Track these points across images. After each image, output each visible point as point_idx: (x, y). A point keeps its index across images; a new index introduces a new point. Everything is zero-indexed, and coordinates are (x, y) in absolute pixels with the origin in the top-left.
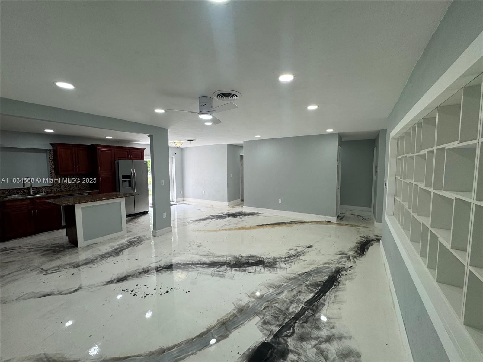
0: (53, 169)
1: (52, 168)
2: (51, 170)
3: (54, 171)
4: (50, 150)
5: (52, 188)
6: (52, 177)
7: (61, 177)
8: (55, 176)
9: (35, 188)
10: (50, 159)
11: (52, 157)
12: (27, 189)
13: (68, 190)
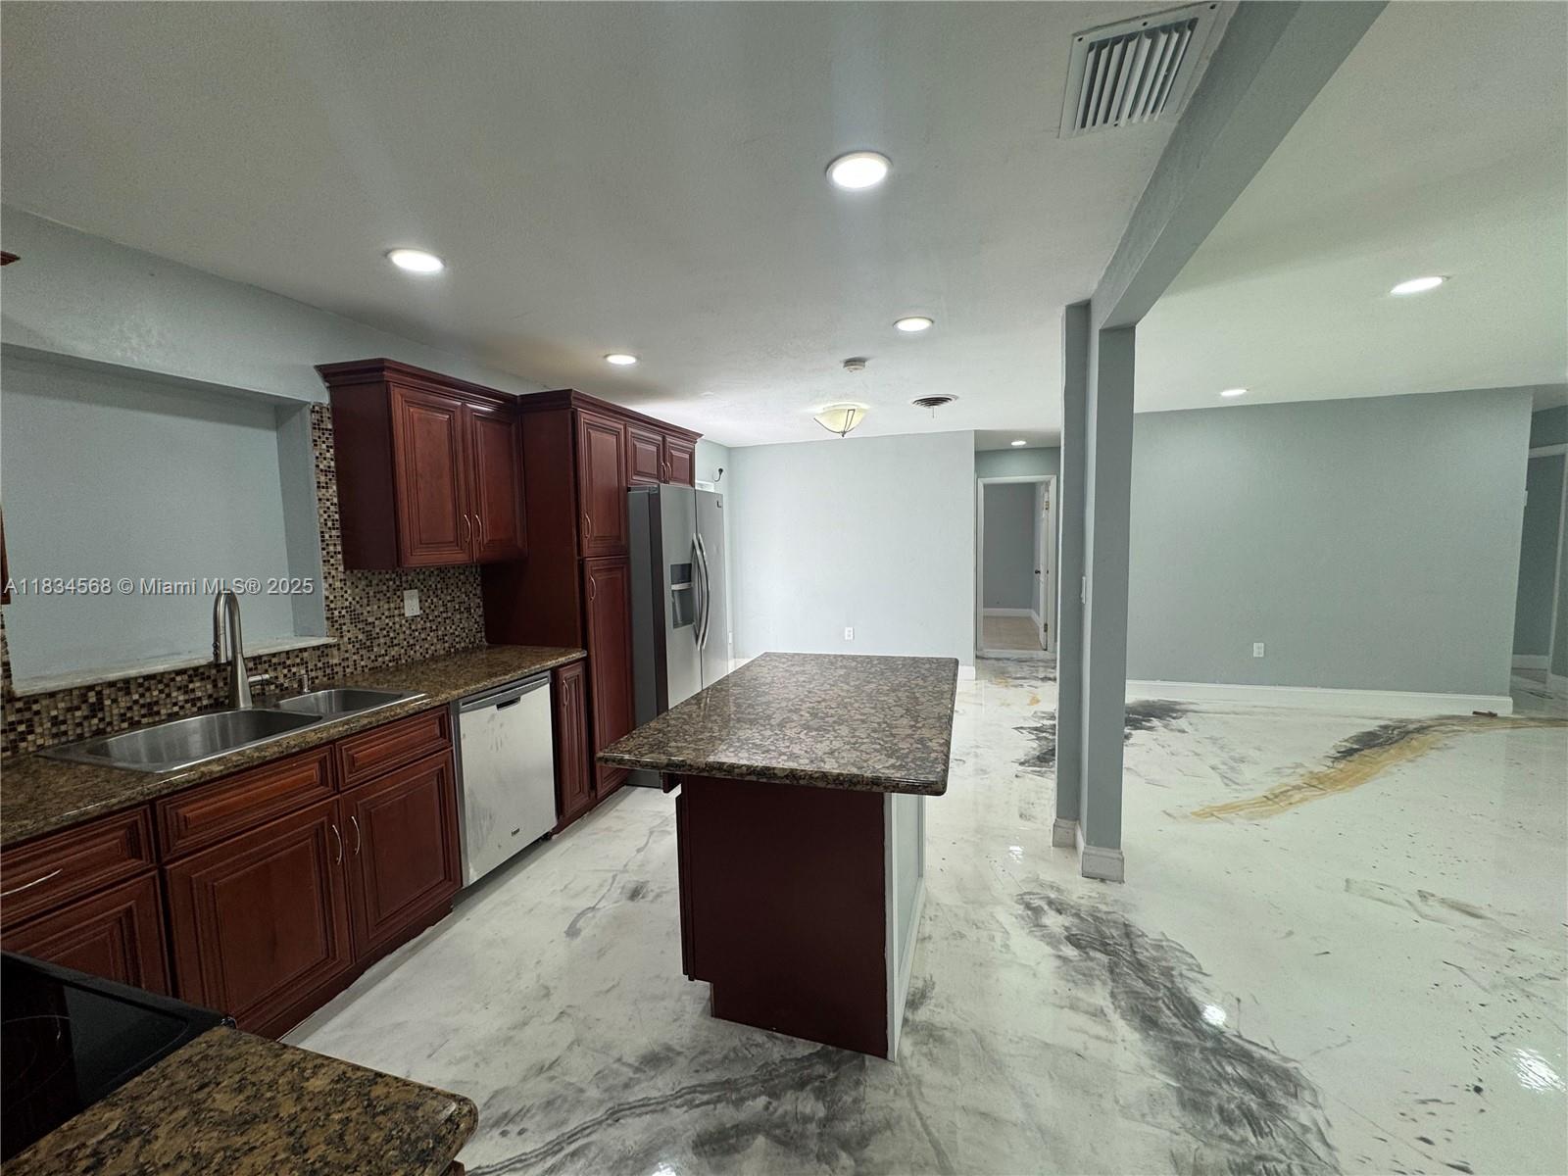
4: (318, 411)
5: (335, 652)
6: (330, 585)
7: (371, 582)
8: (345, 580)
9: (251, 664)
10: (321, 466)
11: (328, 455)
12: (211, 672)
13: (403, 661)
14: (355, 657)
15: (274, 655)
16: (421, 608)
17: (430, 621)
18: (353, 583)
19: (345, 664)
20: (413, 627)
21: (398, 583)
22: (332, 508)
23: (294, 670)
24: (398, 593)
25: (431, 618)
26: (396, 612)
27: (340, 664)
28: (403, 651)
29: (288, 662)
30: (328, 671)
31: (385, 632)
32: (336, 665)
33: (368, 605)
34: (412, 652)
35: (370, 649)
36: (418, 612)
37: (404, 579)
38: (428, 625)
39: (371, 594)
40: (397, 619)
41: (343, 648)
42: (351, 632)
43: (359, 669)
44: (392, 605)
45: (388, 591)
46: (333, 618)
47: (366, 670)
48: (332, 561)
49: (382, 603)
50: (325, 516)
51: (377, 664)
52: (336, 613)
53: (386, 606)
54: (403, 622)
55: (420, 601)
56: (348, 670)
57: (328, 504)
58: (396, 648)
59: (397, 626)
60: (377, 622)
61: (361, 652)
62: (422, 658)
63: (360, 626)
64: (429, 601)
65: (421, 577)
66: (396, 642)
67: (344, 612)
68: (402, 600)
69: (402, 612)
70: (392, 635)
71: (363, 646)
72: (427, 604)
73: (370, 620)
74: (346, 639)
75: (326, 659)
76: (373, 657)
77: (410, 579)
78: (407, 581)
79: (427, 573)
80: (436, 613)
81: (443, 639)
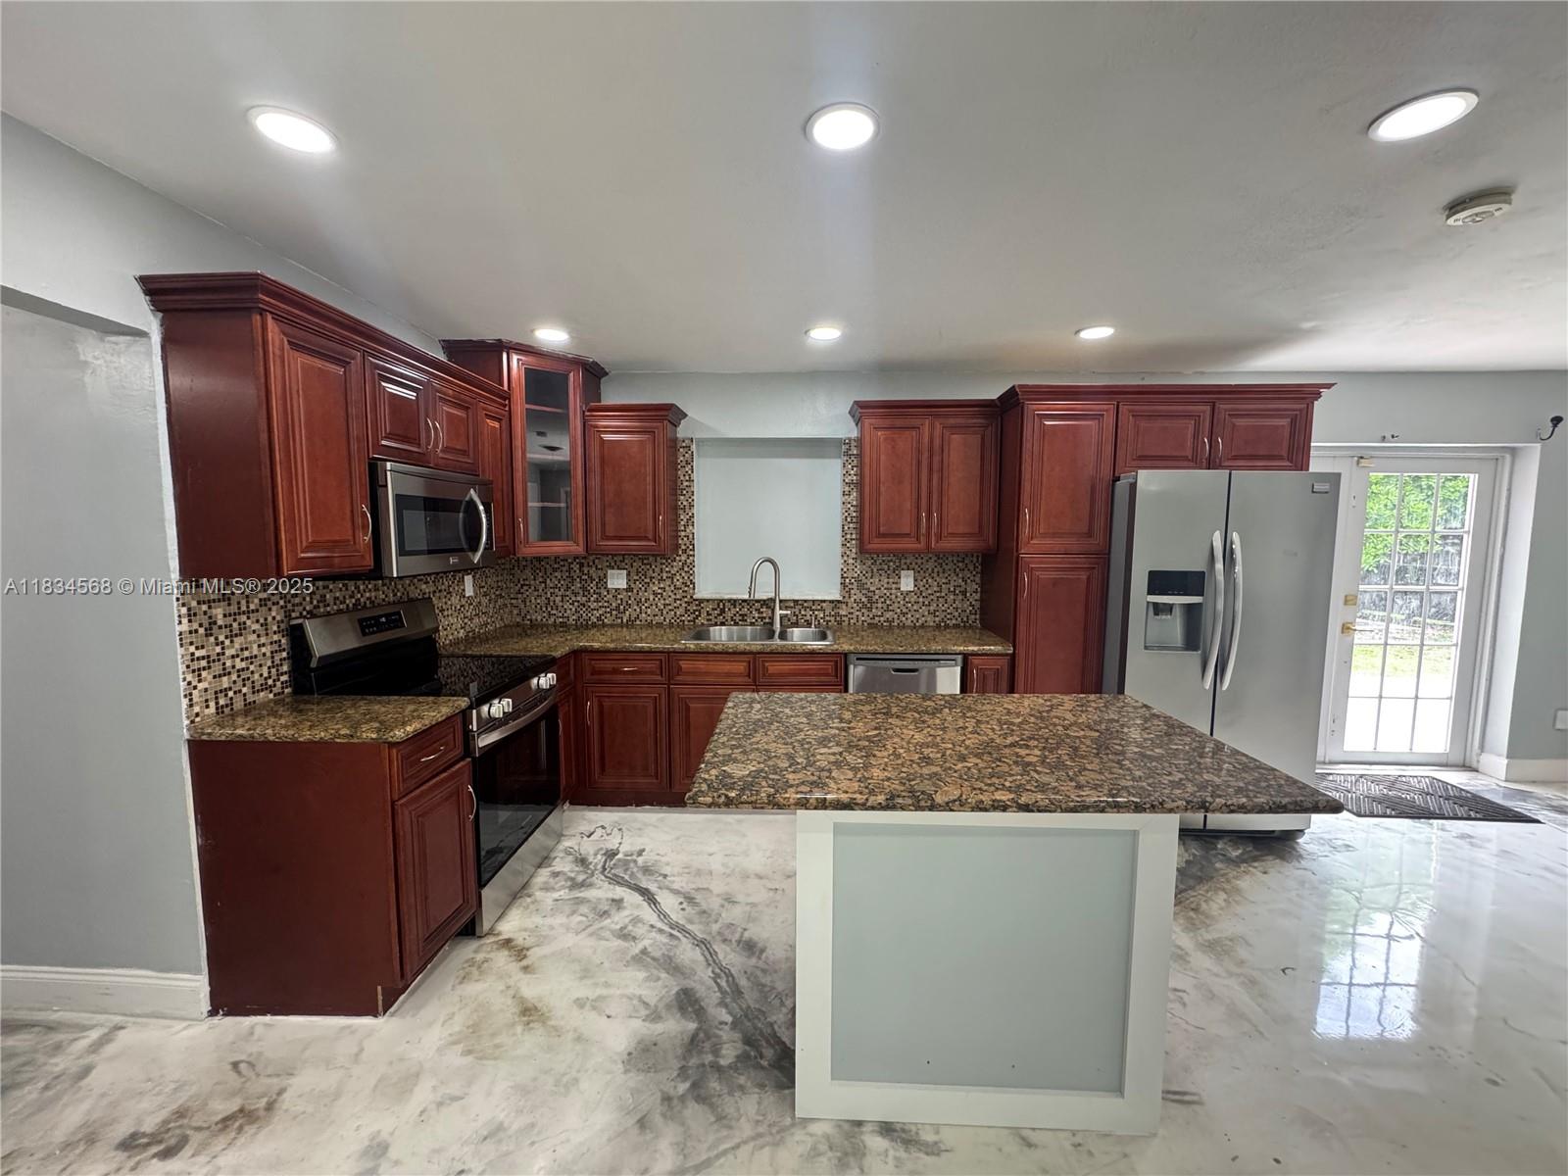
0: (851, 525)
1: (849, 519)
2: (846, 528)
3: (854, 537)
4: (847, 442)
5: (844, 606)
6: (845, 561)
7: (876, 562)
8: (856, 559)
9: (792, 605)
10: (847, 481)
11: (852, 472)
12: (768, 603)
13: (896, 624)
14: (858, 613)
15: (805, 601)
16: (916, 586)
17: (923, 597)
18: (861, 561)
19: (850, 616)
20: (907, 600)
21: (897, 564)
22: (852, 508)
23: (816, 613)
24: (897, 572)
25: (924, 594)
26: (894, 586)
27: (847, 615)
28: (896, 616)
29: (813, 608)
30: (838, 619)
31: (883, 600)
32: (844, 615)
33: (871, 578)
34: (904, 619)
35: (870, 609)
36: (911, 587)
37: (903, 561)
38: (921, 600)
39: (875, 570)
40: (893, 591)
41: (849, 604)
42: (857, 595)
43: (860, 622)
44: (891, 580)
45: (888, 570)
46: (845, 583)
47: (865, 624)
48: (848, 545)
49: (882, 578)
50: (846, 514)
51: (872, 621)
52: (847, 580)
53: (886, 580)
54: (899, 594)
55: (916, 580)
56: (852, 621)
57: (849, 506)
58: (891, 613)
59: (893, 597)
60: (877, 592)
61: (863, 611)
62: (912, 623)
63: (864, 592)
64: (924, 581)
65: (919, 561)
66: (890, 608)
67: (853, 580)
68: (899, 578)
69: (899, 586)
70: (888, 602)
71: (864, 606)
72: (921, 584)
73: (872, 589)
74: (852, 599)
75: (838, 610)
76: (871, 616)
77: (908, 561)
78: (905, 563)
79: (925, 558)
80: (930, 592)
81: (934, 613)
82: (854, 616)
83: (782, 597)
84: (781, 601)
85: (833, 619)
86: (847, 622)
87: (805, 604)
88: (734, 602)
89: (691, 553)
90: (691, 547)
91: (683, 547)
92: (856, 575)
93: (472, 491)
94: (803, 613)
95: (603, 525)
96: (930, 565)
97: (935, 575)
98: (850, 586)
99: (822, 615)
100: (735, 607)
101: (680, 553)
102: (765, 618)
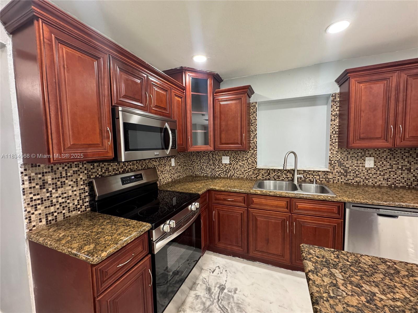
0: (335, 135)
1: (334, 132)
2: (332, 137)
3: (337, 141)
4: (335, 95)
5: (331, 174)
6: (332, 153)
7: (350, 152)
8: (338, 151)
9: (303, 172)
10: (333, 114)
11: (337, 110)
12: (292, 172)
13: (362, 184)
14: (339, 178)
15: (309, 171)
16: (375, 165)
17: (380, 171)
18: (341, 153)
19: (334, 179)
20: (369, 172)
21: (363, 154)
22: (336, 127)
23: (315, 176)
24: (363, 158)
25: (380, 170)
26: (361, 165)
27: (332, 179)
28: (362, 180)
29: (314, 174)
30: (327, 180)
31: (354, 172)
32: (330, 178)
33: (347, 161)
34: (367, 182)
35: (346, 176)
36: (372, 165)
37: (367, 152)
38: (378, 172)
39: (349, 157)
40: (360, 168)
41: (334, 173)
42: (338, 169)
43: (340, 182)
44: (359, 162)
45: (358, 157)
46: (331, 163)
47: (343, 183)
48: (333, 145)
49: (353, 161)
50: (333, 130)
51: (348, 182)
52: (333, 162)
53: (356, 162)
54: (364, 169)
55: (375, 162)
56: (335, 181)
57: (334, 126)
58: (359, 178)
59: (360, 170)
60: (350, 167)
61: (341, 176)
62: (372, 185)
63: (343, 167)
64: (381, 162)
65: (378, 152)
66: (358, 176)
67: (336, 162)
68: (365, 161)
69: (364, 165)
70: (357, 173)
71: (342, 174)
72: (379, 164)
73: (347, 166)
74: (335, 171)
75: (327, 176)
76: (346, 179)
77: (370, 153)
78: (369, 154)
79: (382, 151)
80: (384, 168)
81: (387, 180)
82: (336, 179)
83: (298, 169)
84: (297, 170)
85: (324, 180)
86: (332, 182)
87: (309, 172)
88: (274, 170)
89: (256, 149)
90: (255, 147)
91: (252, 147)
92: (338, 159)
93: (166, 124)
94: (308, 176)
95: (221, 139)
96: (384, 155)
97: (388, 160)
98: (335, 165)
99: (318, 178)
100: (275, 172)
101: (251, 149)
102: (289, 178)
